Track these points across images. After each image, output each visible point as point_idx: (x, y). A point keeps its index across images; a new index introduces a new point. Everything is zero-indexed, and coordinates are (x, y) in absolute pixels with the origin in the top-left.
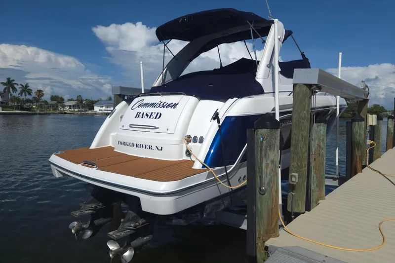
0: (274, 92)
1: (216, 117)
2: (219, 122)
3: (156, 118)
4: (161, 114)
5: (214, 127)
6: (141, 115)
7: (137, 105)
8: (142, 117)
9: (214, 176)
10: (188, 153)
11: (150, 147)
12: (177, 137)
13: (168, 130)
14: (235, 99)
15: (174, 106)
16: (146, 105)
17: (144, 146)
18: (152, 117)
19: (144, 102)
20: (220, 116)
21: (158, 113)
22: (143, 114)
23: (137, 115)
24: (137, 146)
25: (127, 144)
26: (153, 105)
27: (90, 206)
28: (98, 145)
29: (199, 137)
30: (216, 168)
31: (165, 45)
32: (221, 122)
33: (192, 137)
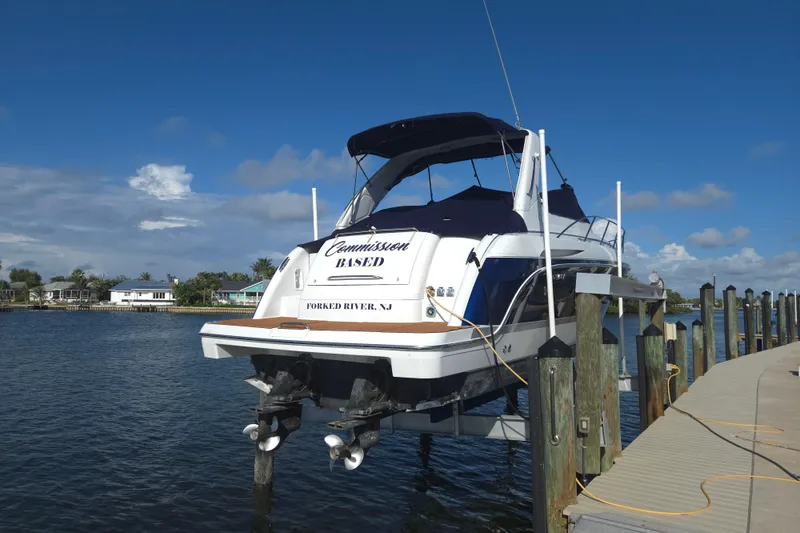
0: (542, 232)
1: (472, 257)
2: (478, 265)
3: (375, 265)
4: (383, 260)
5: (473, 272)
6: (347, 263)
7: (335, 249)
8: (350, 265)
9: (480, 336)
10: (431, 311)
11: (371, 307)
12: (413, 290)
13: (398, 280)
14: (495, 235)
15: (404, 246)
16: (353, 248)
17: (360, 307)
18: (367, 264)
19: (348, 244)
20: (478, 256)
21: (377, 259)
22: (350, 261)
23: (340, 263)
24: (346, 306)
25: (325, 306)
26: (365, 247)
27: (276, 398)
28: (266, 314)
29: (446, 288)
30: (481, 326)
31: (358, 163)
32: (481, 264)
33: (436, 288)
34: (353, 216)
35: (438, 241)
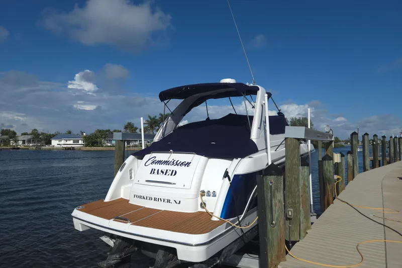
0: (267, 148)
1: (226, 175)
2: (229, 180)
3: (171, 175)
4: (176, 172)
5: (227, 184)
6: (156, 171)
7: (150, 162)
8: (158, 174)
9: (231, 225)
10: (203, 205)
11: (169, 201)
12: (192, 192)
13: (184, 186)
14: (239, 159)
15: (188, 164)
16: (160, 162)
17: (163, 200)
18: (167, 174)
19: (157, 159)
20: (230, 174)
21: (173, 171)
22: (158, 170)
23: (153, 171)
24: (155, 199)
25: (144, 198)
26: (166, 163)
27: (115, 256)
28: (112, 198)
29: (211, 191)
30: (231, 219)
31: (165, 104)
32: (231, 179)
33: (206, 191)
34: (163, 134)
35: (207, 161)
